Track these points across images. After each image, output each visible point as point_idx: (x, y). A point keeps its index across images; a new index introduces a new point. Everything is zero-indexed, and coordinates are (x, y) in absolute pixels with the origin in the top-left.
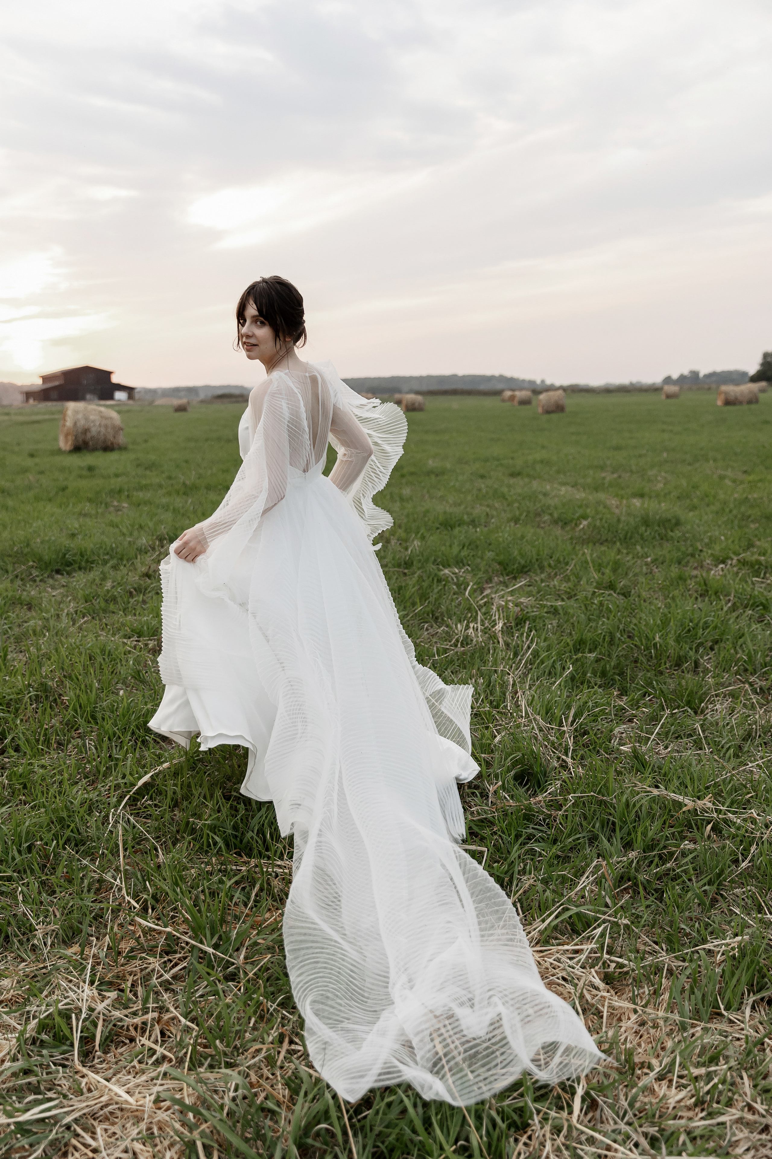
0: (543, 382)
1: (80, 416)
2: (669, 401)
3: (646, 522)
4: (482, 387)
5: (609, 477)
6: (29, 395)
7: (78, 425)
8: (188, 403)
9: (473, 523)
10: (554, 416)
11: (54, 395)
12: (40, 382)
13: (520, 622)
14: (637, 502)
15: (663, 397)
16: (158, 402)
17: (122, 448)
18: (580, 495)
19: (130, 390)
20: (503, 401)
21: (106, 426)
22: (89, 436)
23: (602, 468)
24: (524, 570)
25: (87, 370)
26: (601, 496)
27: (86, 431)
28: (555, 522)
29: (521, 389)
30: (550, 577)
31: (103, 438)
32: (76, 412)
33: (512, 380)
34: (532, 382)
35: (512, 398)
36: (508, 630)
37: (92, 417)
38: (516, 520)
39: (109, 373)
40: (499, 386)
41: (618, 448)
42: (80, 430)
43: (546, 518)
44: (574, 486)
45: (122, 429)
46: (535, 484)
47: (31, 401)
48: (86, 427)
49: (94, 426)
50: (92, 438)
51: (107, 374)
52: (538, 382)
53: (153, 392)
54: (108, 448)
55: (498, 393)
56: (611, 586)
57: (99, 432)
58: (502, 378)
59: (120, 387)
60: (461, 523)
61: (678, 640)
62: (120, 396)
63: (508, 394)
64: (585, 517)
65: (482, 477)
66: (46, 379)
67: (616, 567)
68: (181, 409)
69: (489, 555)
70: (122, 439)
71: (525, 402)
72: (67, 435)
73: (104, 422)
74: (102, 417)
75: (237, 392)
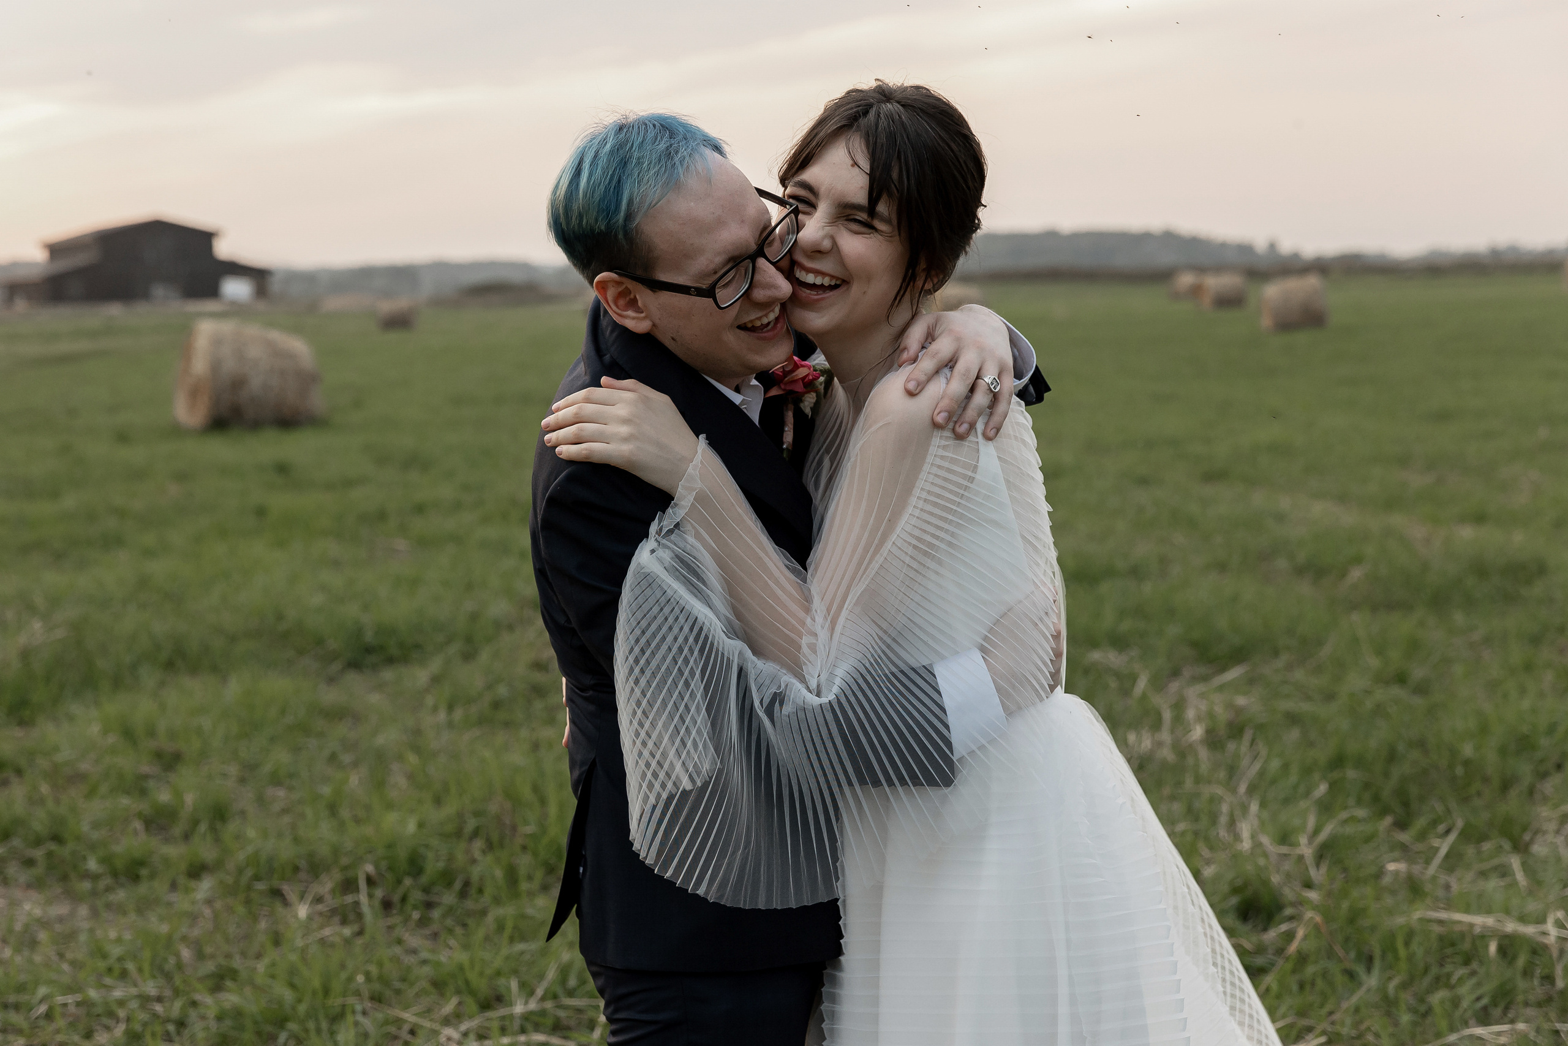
0: (1272, 246)
1: (227, 351)
3: (1480, 569)
4: (1123, 261)
5: (1417, 480)
7: (221, 369)
8: (409, 307)
9: (1136, 572)
10: (1302, 338)
12: (42, 256)
13: (1236, 730)
14: (1467, 533)
16: (334, 303)
17: (319, 420)
18: (1348, 518)
19: (258, 276)
20: (1176, 296)
21: (282, 372)
22: (244, 392)
23: (1403, 461)
24: (1238, 655)
25: (156, 229)
26: (1397, 520)
27: (239, 384)
28: (1300, 571)
29: (1219, 268)
30: (1289, 667)
31: (275, 396)
32: (217, 342)
33: (1194, 243)
34: (1245, 249)
35: (1196, 291)
36: (1213, 741)
37: (254, 354)
38: (1222, 567)
39: (208, 236)
40: (1165, 258)
41: (1443, 416)
42: (225, 383)
43: (1282, 563)
44: (1342, 498)
45: (319, 377)
46: (1259, 499)
48: (240, 375)
49: (257, 372)
50: (253, 396)
51: (203, 239)
53: (308, 279)
54: (288, 420)
55: (1161, 276)
56: (1401, 679)
58: (1169, 238)
59: (236, 269)
60: (1109, 573)
61: (1503, 751)
62: (236, 289)
63: (1186, 280)
64: (1358, 560)
65: (1143, 481)
66: (56, 250)
67: (1414, 647)
68: (398, 322)
69: (1173, 630)
70: (318, 401)
71: (1229, 302)
72: (194, 394)
73: (278, 360)
74: (275, 354)
75: (517, 277)
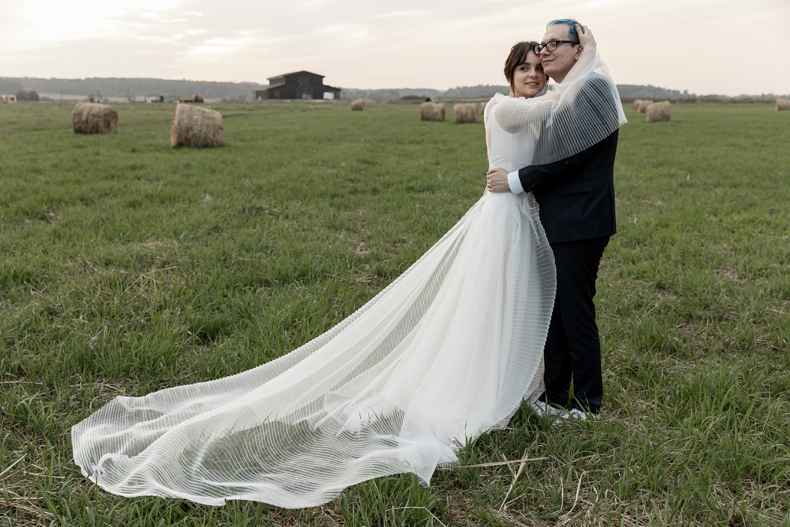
0: (686, 92)
1: (185, 116)
2: (782, 112)
6: (258, 93)
7: (182, 123)
8: (364, 103)
11: (277, 94)
12: (267, 83)
15: (776, 109)
17: (221, 145)
19: (336, 91)
21: (208, 126)
22: (190, 134)
25: (304, 75)
27: (188, 129)
31: (204, 135)
37: (195, 117)
39: (321, 78)
42: (183, 128)
45: (221, 129)
47: (260, 98)
48: (189, 126)
49: (197, 125)
50: (194, 136)
51: (320, 78)
52: (682, 92)
54: (206, 145)
57: (201, 131)
59: (329, 89)
62: (328, 95)
63: (637, 102)
66: (272, 80)
70: (222, 137)
73: (206, 121)
74: (204, 117)
